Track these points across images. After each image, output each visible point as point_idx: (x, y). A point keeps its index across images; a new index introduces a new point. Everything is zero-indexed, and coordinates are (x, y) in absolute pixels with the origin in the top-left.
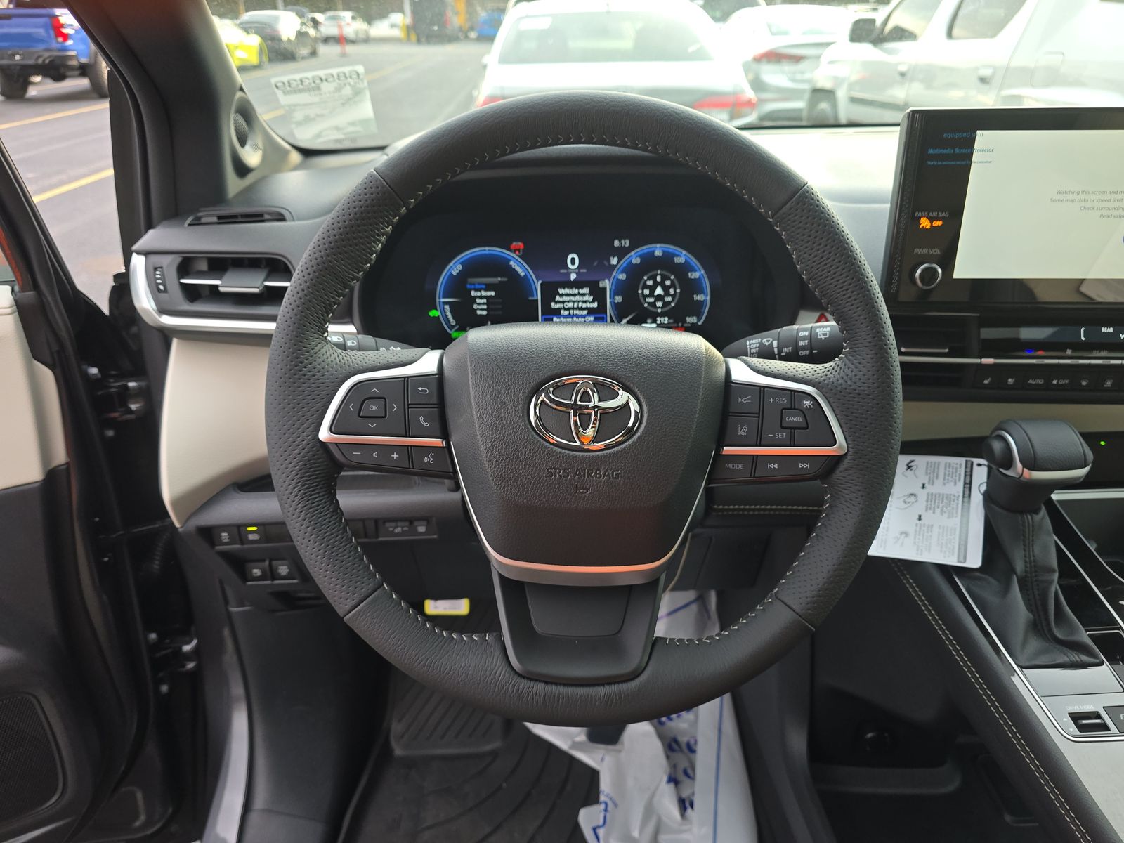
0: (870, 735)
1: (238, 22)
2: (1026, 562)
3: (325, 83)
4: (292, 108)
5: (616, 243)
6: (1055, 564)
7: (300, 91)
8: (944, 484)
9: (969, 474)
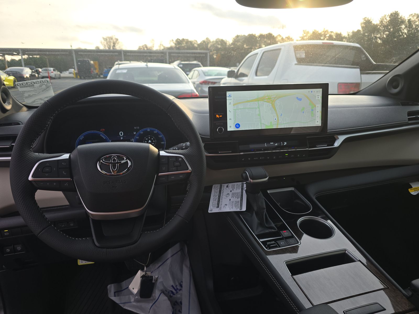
0: (232, 278)
1: (5, 71)
2: (257, 207)
3: (35, 84)
4: (24, 92)
5: (135, 128)
6: (265, 207)
7: (26, 87)
8: (236, 190)
9: (243, 186)
